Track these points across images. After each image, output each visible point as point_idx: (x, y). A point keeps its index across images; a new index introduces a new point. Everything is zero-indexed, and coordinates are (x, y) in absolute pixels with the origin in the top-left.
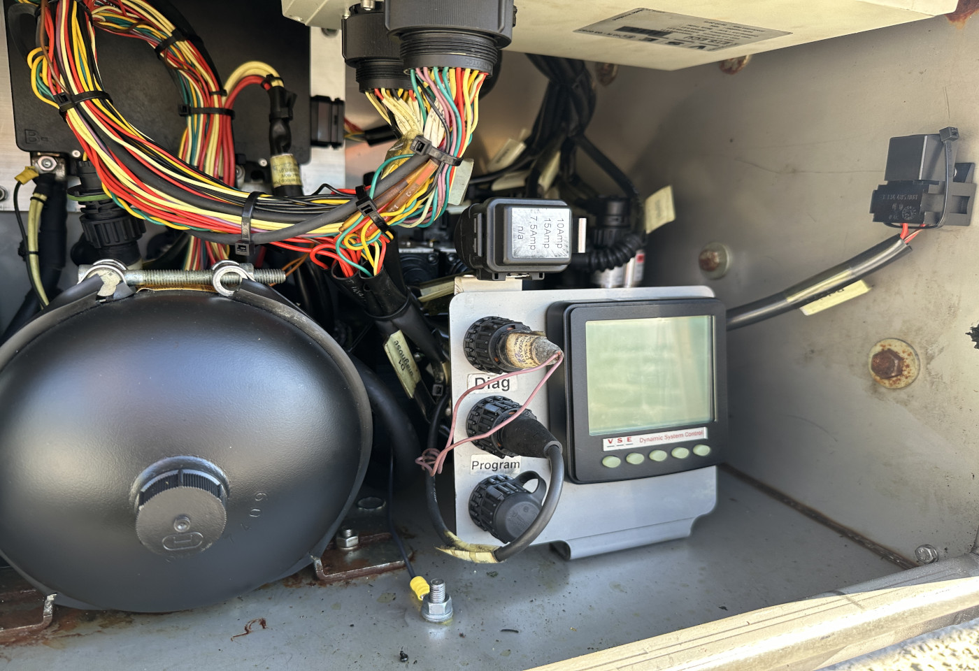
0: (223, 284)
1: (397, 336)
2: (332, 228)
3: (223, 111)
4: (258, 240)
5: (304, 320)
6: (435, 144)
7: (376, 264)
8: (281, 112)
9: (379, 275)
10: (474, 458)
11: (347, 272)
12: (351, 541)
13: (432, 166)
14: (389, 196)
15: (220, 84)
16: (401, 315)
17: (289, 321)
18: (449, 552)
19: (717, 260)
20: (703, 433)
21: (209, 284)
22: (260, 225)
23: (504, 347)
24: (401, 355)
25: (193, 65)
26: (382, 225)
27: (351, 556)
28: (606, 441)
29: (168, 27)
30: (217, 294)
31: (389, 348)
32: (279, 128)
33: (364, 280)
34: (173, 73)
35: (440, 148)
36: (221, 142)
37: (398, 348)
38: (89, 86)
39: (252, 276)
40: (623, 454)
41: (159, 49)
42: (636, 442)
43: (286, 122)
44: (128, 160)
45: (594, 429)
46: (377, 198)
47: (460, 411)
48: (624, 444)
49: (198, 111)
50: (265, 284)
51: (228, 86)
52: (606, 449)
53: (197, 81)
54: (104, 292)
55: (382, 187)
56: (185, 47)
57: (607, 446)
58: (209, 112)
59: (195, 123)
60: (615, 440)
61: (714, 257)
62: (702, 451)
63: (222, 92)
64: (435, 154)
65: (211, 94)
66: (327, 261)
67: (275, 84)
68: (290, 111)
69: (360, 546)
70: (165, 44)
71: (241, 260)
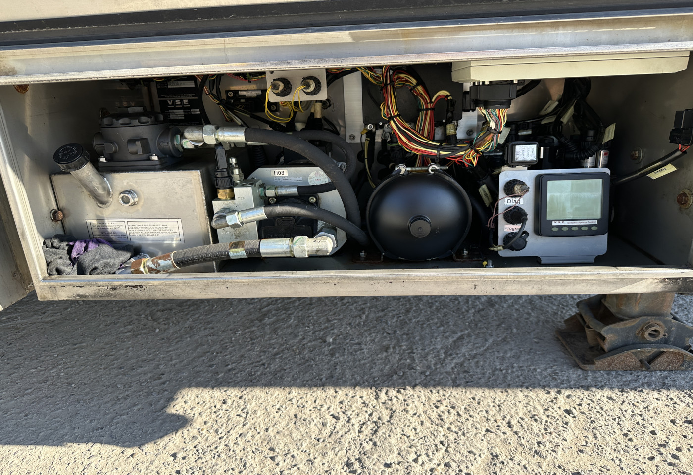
0: (432, 170)
1: (484, 186)
2: (462, 153)
3: (431, 109)
4: (441, 157)
5: (453, 180)
6: (493, 128)
7: (475, 163)
8: (451, 109)
9: (476, 166)
10: (506, 226)
11: (467, 166)
12: (466, 252)
13: (492, 135)
14: (479, 143)
15: (431, 99)
16: (485, 179)
17: (448, 181)
18: (492, 249)
19: (637, 155)
20: (596, 222)
21: (428, 170)
22: (442, 153)
23: (514, 189)
24: (485, 192)
25: (422, 94)
26: (477, 152)
27: (465, 257)
28: (553, 222)
29: (414, 81)
30: (429, 173)
31: (481, 190)
32: (450, 115)
33: (472, 168)
34: (416, 97)
35: (494, 129)
36: (430, 121)
37: (484, 190)
38: (396, 113)
39: (439, 168)
40: (560, 227)
41: (411, 89)
42: (566, 223)
43: (452, 112)
44: (408, 137)
45: (548, 218)
46: (475, 144)
47: (501, 209)
48: (561, 223)
49: (423, 110)
50: (442, 170)
51: (433, 100)
52: (553, 224)
53: (423, 99)
54: (402, 173)
55: (477, 141)
56: (420, 88)
57: (554, 223)
58: (427, 110)
59: (422, 114)
60: (557, 222)
61: (635, 154)
62: (594, 228)
63: (431, 102)
64: (493, 131)
65: (428, 104)
66: (462, 163)
67: (449, 98)
68: (454, 108)
69: (468, 254)
70: (413, 88)
71: (436, 164)
